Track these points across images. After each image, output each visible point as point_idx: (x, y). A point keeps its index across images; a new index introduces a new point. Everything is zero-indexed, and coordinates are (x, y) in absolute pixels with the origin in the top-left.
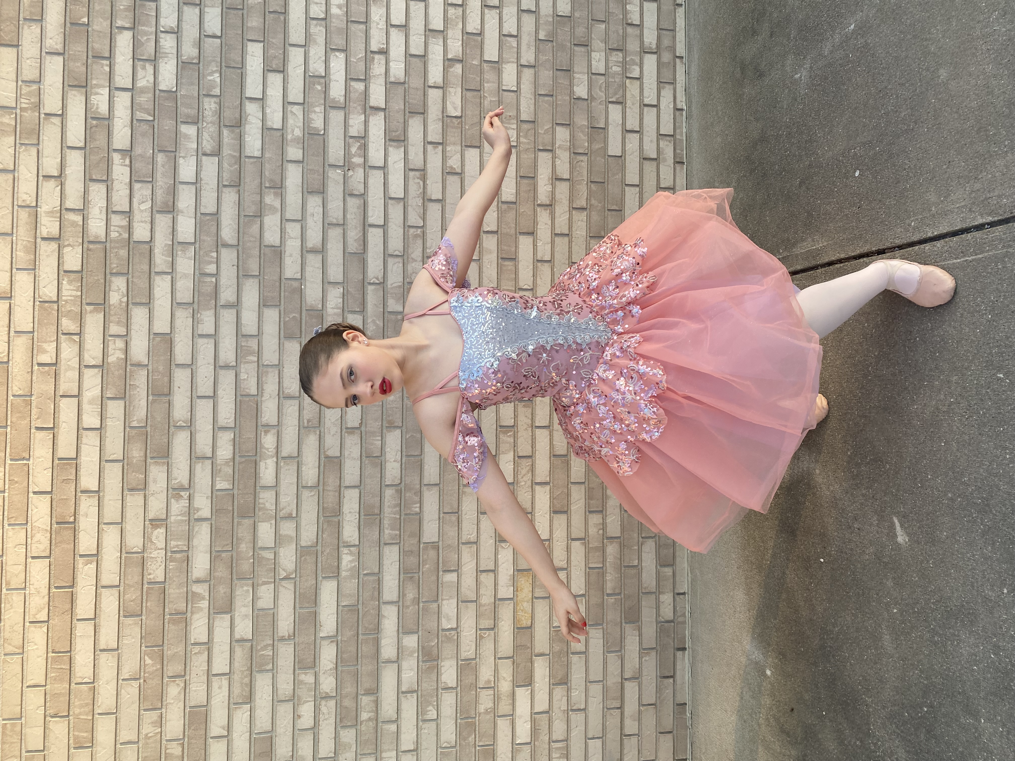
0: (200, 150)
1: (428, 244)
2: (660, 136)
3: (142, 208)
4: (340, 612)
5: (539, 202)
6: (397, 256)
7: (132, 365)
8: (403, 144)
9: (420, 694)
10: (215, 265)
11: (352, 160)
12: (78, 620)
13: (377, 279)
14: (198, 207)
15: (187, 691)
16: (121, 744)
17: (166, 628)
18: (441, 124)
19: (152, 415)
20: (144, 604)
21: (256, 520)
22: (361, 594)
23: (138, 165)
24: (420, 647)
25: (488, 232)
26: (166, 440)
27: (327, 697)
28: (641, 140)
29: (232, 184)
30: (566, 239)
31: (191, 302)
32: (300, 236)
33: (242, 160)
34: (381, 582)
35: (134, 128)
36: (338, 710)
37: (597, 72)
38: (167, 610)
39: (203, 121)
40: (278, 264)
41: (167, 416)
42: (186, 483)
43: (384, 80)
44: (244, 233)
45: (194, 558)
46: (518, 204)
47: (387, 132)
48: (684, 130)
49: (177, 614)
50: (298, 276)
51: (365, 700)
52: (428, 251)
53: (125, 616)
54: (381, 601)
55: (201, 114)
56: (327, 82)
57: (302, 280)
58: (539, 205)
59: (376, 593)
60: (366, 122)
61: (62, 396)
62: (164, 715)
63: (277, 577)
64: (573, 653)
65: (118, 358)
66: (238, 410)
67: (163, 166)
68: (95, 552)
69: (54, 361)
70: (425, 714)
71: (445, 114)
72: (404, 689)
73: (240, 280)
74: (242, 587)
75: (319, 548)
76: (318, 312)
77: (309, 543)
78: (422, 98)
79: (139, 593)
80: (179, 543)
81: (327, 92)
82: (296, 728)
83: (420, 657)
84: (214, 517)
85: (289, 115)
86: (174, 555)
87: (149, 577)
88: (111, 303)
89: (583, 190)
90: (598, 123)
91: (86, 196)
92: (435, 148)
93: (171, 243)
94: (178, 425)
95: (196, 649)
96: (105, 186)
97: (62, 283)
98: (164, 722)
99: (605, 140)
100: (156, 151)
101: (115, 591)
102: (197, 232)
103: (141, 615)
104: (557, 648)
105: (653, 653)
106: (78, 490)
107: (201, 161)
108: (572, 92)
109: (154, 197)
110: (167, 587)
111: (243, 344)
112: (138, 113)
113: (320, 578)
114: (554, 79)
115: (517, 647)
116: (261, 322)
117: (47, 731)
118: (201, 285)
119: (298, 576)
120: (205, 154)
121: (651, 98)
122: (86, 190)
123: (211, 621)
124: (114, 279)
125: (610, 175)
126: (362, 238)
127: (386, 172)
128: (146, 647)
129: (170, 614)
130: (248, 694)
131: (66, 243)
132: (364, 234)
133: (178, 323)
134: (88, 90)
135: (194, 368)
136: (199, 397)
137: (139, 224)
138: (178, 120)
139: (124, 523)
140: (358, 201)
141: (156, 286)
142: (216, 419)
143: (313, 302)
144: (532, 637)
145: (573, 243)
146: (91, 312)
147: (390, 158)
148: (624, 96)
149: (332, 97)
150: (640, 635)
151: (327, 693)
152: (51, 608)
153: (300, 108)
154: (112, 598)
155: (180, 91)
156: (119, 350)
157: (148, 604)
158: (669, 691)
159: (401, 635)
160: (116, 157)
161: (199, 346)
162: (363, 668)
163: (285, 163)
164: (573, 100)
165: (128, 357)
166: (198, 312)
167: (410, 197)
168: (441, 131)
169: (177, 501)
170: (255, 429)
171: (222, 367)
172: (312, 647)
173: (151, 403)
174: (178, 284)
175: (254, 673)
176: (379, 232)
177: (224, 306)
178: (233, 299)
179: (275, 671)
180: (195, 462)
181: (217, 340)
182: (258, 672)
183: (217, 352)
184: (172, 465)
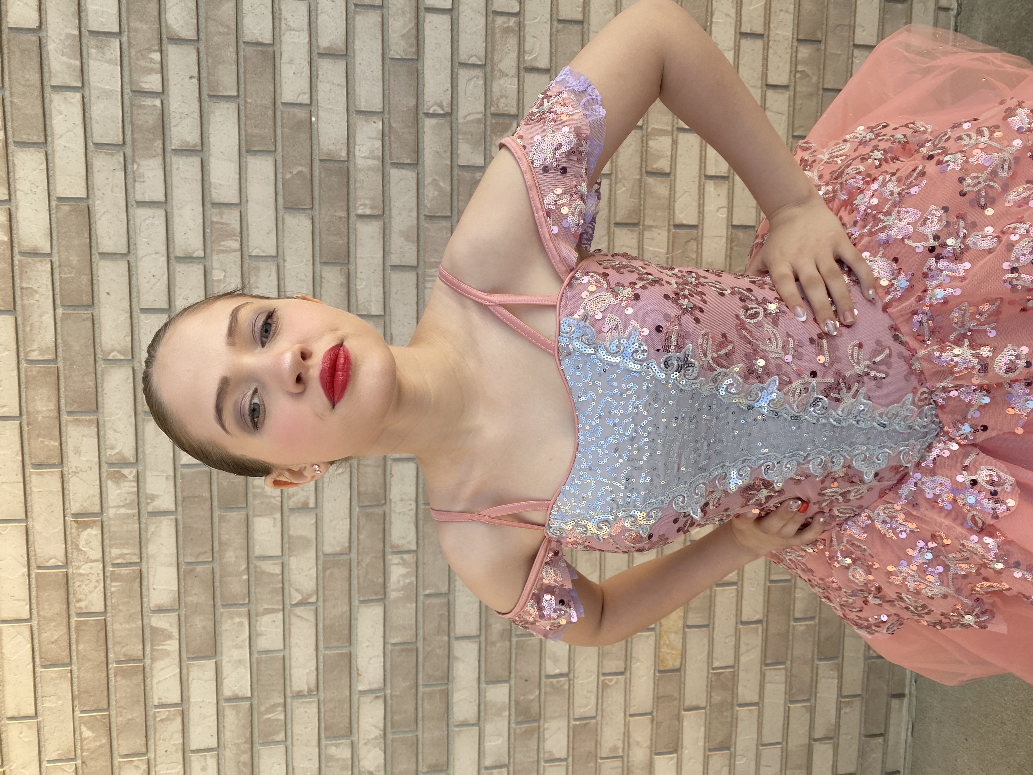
1: (528, 46)
4: (388, 652)
6: (474, 66)
7: (22, 253)
9: (511, 769)
10: (159, 76)
13: (441, 106)
17: (112, 683)
19: (64, 342)
20: (74, 647)
21: (251, 513)
22: (420, 624)
24: (513, 703)
26: (92, 384)
30: (759, 44)
31: (121, 142)
32: (306, 27)
34: (452, 607)
38: (111, 655)
40: (270, 77)
41: (91, 342)
42: (129, 454)
44: (207, 19)
45: (151, 573)
49: (128, 661)
50: (305, 99)
52: (527, 58)
53: (44, 666)
54: (452, 635)
57: (311, 106)
59: (444, 624)
63: (287, 602)
64: (740, 705)
72: (488, 762)
73: (205, 104)
74: (232, 618)
75: (354, 555)
76: (341, 165)
77: (338, 549)
79: (64, 630)
80: (125, 551)
83: (513, 717)
84: (180, 509)
86: (118, 570)
87: (78, 605)
93: (76, 32)
94: (110, 357)
95: (163, 713)
101: (24, 628)
102: (124, 14)
103: (70, 663)
104: (717, 698)
105: (857, 703)
110: (109, 619)
111: (215, 219)
113: (356, 603)
115: (658, 699)
116: (243, 181)
118: (135, 112)
119: (321, 599)
123: (184, 671)
126: (414, 32)
128: (82, 712)
129: (118, 662)
132: (417, 24)
133: (99, 179)
135: (132, 259)
136: (143, 310)
139: (30, 520)
141: (54, 112)
143: (332, 147)
144: (681, 683)
145: (771, 51)
150: (840, 677)
151: (370, 772)
154: (19, 638)
157: (81, 647)
158: (877, 756)
159: (483, 685)
161: (138, 221)
162: (426, 735)
165: (15, 240)
166: (134, 161)
169: (117, 483)
171: (180, 259)
172: (346, 706)
173: (62, 321)
174: (94, 108)
175: (257, 747)
176: (444, 21)
177: (179, 152)
178: (193, 138)
179: (289, 742)
180: (143, 420)
181: (169, 211)
182: (262, 744)
183: (170, 232)
184: (104, 426)
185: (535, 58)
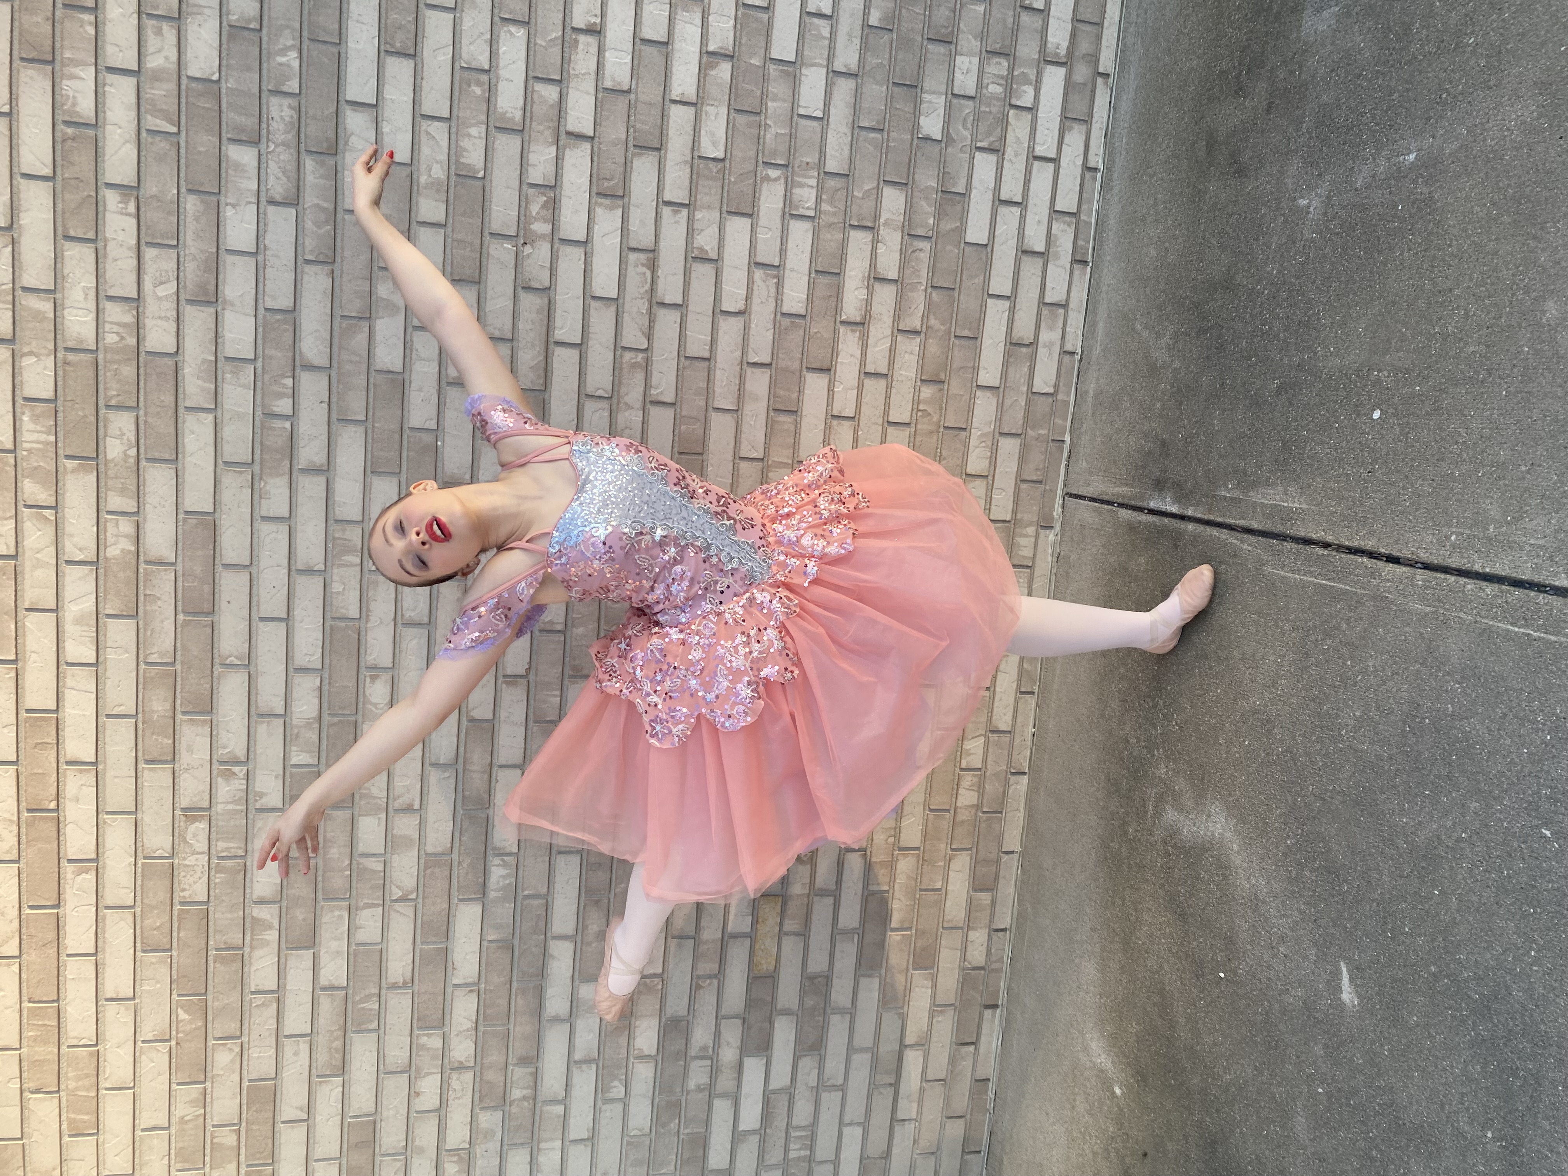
0: (263, 194)
1: (654, 381)
2: (1055, 213)
3: (160, 294)
4: (484, 949)
5: (844, 317)
6: (601, 398)
7: (148, 562)
8: (621, 203)
9: (600, 1064)
10: (291, 400)
11: (532, 227)
12: (69, 955)
14: (260, 296)
15: (245, 1057)
16: (143, 1130)
17: (211, 969)
18: (689, 170)
19: (184, 646)
20: (175, 934)
21: (356, 813)
22: (518, 924)
23: (148, 214)
25: (755, 364)
26: (208, 686)
27: (461, 1068)
28: (1023, 218)
29: (321, 258)
30: (882, 383)
31: (250, 461)
33: (339, 216)
34: (550, 908)
35: (142, 146)
36: (477, 1085)
37: (962, 93)
38: (211, 943)
39: (268, 140)
40: (399, 403)
41: (209, 647)
42: (241, 754)
43: (593, 84)
44: (340, 347)
46: (808, 318)
47: (594, 180)
48: (1095, 207)
49: (227, 949)
50: (432, 425)
51: (519, 1073)
52: (653, 392)
53: (144, 951)
54: (549, 934)
55: (264, 126)
56: (493, 81)
57: (438, 431)
58: (842, 322)
59: (542, 924)
60: (559, 160)
61: (27, 610)
62: (209, 1091)
63: (387, 897)
64: (833, 1012)
65: (123, 551)
66: (327, 641)
67: (197, 219)
68: (93, 856)
69: (12, 552)
70: (608, 1091)
71: (696, 154)
72: (577, 1056)
73: (333, 428)
74: (332, 911)
75: (455, 856)
77: (439, 849)
78: (659, 122)
79: (167, 918)
80: (231, 845)
81: (493, 99)
82: (412, 1111)
85: (424, 138)
86: (223, 863)
87: (182, 894)
88: (110, 456)
89: (918, 300)
90: (954, 185)
91: (59, 265)
92: (676, 212)
93: (213, 358)
94: (228, 662)
95: (259, 999)
96: (93, 250)
97: (21, 419)
98: (208, 1100)
99: (963, 218)
100: (183, 190)
101: (128, 915)
102: (260, 341)
103: (171, 950)
104: (809, 1002)
105: (950, 1012)
106: (62, 760)
107: (265, 214)
108: (916, 126)
109: (181, 274)
110: (211, 909)
111: (337, 535)
112: (149, 117)
113: (455, 901)
114: (890, 99)
115: (750, 1003)
116: (367, 499)
117: (26, 1111)
118: (265, 433)
119: (421, 895)
120: (272, 202)
121: (1046, 146)
122: (59, 255)
123: (282, 960)
124: (112, 415)
125: (964, 278)
126: (543, 365)
127: (589, 250)
128: (179, 995)
129: (217, 949)
130: (339, 1063)
131: (26, 349)
132: (546, 357)
133: (226, 496)
134: (57, 68)
135: (254, 570)
136: (262, 619)
137: (154, 322)
138: (223, 134)
139: (139, 812)
140: (539, 301)
141: (187, 432)
142: (290, 654)
143: (456, 471)
144: (775, 987)
145: (894, 391)
146: (73, 471)
147: (596, 227)
148: (1003, 138)
149: (500, 110)
150: (934, 986)
151: (461, 1063)
152: (24, 937)
153: (444, 126)
154: (122, 924)
155: (227, 81)
156: (126, 536)
157: (182, 934)
158: (967, 1064)
159: (576, 983)
160: (111, 198)
161: (262, 535)
162: (517, 1029)
163: (414, 225)
164: (916, 141)
165: (141, 549)
166: (261, 479)
167: (628, 298)
168: (687, 183)
169: (227, 780)
170: (355, 673)
171: (301, 572)
172: (441, 998)
173: (182, 626)
174: (226, 429)
175: (350, 1034)
176: (572, 355)
177: (305, 471)
178: (320, 458)
179: (382, 1031)
180: (256, 722)
181: (293, 525)
182: (354, 1032)
183: (293, 546)
184: (217, 725)
185: (662, 393)
